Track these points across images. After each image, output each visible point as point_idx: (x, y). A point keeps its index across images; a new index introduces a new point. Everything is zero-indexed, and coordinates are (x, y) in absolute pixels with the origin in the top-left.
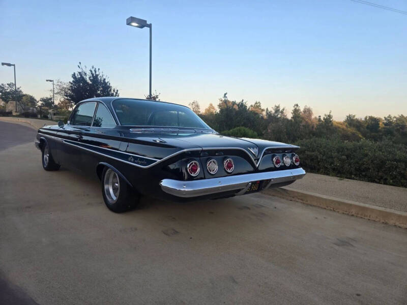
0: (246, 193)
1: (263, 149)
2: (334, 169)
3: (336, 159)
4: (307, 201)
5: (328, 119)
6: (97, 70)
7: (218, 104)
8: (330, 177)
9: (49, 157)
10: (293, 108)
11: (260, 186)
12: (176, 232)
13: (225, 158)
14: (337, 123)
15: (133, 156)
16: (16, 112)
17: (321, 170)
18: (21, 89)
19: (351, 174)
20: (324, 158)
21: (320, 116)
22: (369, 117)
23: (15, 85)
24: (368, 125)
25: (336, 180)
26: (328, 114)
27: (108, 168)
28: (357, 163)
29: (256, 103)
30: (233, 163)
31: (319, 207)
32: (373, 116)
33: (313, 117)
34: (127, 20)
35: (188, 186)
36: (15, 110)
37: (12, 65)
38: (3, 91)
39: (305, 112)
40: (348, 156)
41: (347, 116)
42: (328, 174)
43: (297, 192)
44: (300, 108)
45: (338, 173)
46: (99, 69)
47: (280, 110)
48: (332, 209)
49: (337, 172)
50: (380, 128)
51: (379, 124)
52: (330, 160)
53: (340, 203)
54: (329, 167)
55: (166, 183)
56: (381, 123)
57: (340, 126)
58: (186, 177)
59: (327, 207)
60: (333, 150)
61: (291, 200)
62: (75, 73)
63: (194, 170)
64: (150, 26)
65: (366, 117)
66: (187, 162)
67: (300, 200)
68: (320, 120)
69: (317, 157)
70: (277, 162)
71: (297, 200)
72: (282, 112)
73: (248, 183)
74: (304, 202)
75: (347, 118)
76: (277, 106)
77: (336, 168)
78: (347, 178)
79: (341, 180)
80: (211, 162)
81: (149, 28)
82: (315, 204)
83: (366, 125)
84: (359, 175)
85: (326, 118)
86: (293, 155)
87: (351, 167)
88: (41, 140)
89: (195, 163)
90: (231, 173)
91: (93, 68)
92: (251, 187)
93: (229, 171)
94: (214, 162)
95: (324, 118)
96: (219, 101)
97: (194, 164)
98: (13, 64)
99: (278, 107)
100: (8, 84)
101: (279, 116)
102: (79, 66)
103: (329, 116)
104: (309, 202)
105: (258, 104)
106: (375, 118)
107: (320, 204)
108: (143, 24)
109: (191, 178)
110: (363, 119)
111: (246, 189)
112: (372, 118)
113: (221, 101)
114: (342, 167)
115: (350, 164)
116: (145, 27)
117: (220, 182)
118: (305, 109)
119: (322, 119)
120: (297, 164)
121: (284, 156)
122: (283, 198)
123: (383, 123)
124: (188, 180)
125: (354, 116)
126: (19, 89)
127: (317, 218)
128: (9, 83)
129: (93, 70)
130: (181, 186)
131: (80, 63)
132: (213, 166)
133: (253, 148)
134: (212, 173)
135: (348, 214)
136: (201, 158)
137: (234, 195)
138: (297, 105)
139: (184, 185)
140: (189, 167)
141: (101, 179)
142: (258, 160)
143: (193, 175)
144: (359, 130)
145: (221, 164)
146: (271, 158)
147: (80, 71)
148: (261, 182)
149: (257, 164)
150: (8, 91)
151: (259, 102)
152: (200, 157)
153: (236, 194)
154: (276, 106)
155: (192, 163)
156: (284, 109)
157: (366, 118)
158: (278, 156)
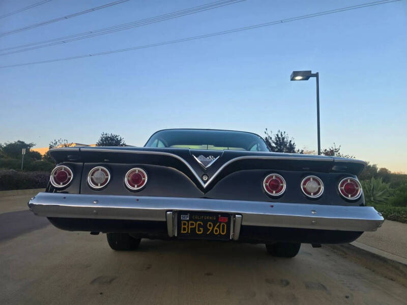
6: (283, 134)
34: (291, 76)
46: (285, 132)
64: (316, 75)
70: (274, 185)
80: (98, 170)
81: (315, 78)
89: (65, 169)
94: (103, 170)
97: (63, 170)
102: (265, 132)
108: (307, 75)
116: (311, 78)
117: (96, 201)
129: (279, 134)
131: (266, 129)
140: (55, 174)
147: (267, 136)
149: (205, 182)
155: (60, 169)
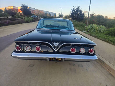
80: (27, 47)
91: (78, 6)
97: (18, 47)
147: (74, 8)
149: (56, 50)
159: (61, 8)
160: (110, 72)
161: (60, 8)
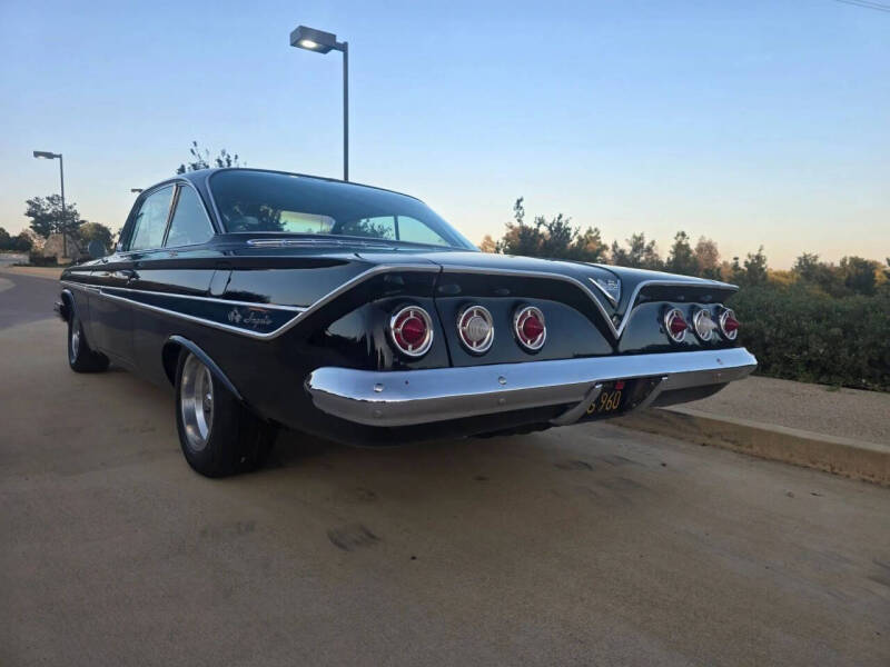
0: (585, 418)
1: (635, 286)
2: (809, 365)
3: (813, 336)
4: (751, 447)
5: (756, 265)
6: (232, 158)
7: (504, 235)
8: (798, 384)
9: (79, 336)
10: (674, 242)
11: (623, 398)
12: (370, 538)
13: (516, 307)
14: (776, 274)
15: (240, 307)
16: (65, 257)
17: (774, 365)
18: (75, 208)
19: (858, 374)
20: (781, 334)
21: (736, 259)
22: (852, 259)
23: (63, 198)
24: (849, 278)
25: (819, 391)
26: (756, 254)
27: (188, 352)
28: (874, 345)
29: (590, 231)
30: (541, 320)
31: (787, 463)
32: (860, 257)
33: (720, 261)
34: (292, 35)
35: (388, 387)
36: (62, 254)
37: (56, 156)
38: (39, 214)
39: (700, 250)
40: (847, 329)
41: (800, 258)
42: (793, 378)
43: (721, 423)
44: (689, 242)
45: (821, 374)
46: (236, 157)
47: (645, 245)
48: (828, 468)
49: (818, 370)
50: (876, 285)
51: (874, 275)
52: (799, 340)
53: (851, 451)
54: (796, 357)
55: (323, 380)
56: (878, 274)
57: (783, 280)
58: (388, 362)
59: (814, 463)
60: (803, 315)
61: (704, 445)
62: (183, 166)
63: (413, 336)
64: (344, 48)
65: (845, 260)
66: (390, 309)
67: (729, 445)
68: (736, 267)
69: (763, 334)
70: (676, 328)
71: (723, 444)
72: (649, 250)
73: (591, 386)
74: (744, 449)
75: (800, 263)
76: (638, 235)
77: (814, 359)
78: (848, 386)
79: (833, 391)
80: (471, 313)
81: (342, 53)
82: (777, 455)
83: (844, 278)
84: (882, 377)
85: (750, 261)
86: (719, 311)
87: (857, 356)
88: (65, 297)
89: (416, 314)
90: (535, 352)
91: (223, 153)
92: (598, 401)
93: (529, 345)
94: (479, 313)
95: (746, 262)
96: (505, 227)
97: (412, 316)
98: (58, 154)
99: (640, 239)
100: (48, 198)
101: (643, 258)
102: (192, 151)
103: (758, 257)
104: (756, 449)
105: (593, 235)
106: (866, 262)
107: (792, 456)
108: (327, 43)
109: (402, 363)
110: (837, 264)
111: (585, 405)
112: (856, 262)
113: (511, 227)
114: (832, 357)
115: (854, 349)
116: (334, 51)
117: (501, 378)
118: (699, 245)
119: (742, 265)
120: (732, 336)
121: (693, 311)
122: (681, 439)
123: (885, 272)
124: (396, 367)
125: (816, 258)
126: (71, 207)
127: (790, 495)
128: (50, 196)
129: (224, 159)
130: (367, 387)
131: (195, 143)
132: (479, 328)
133: (606, 281)
134: (474, 349)
135: (878, 484)
136: (437, 299)
137: (548, 426)
138: (683, 235)
139: (379, 385)
140: (397, 325)
141: (173, 384)
142: (620, 318)
143: (409, 353)
144: (828, 291)
145: (503, 323)
146: (657, 315)
147: (195, 160)
148: (630, 383)
149: (617, 328)
150: (48, 212)
151: (596, 230)
152: (435, 294)
153: (551, 421)
154: (634, 237)
155: (408, 314)
156: (653, 243)
157: (843, 263)
158: (678, 309)
159: (50, 156)
160: (749, 450)
161: (37, 154)
